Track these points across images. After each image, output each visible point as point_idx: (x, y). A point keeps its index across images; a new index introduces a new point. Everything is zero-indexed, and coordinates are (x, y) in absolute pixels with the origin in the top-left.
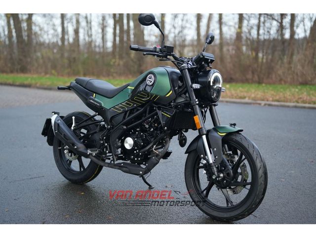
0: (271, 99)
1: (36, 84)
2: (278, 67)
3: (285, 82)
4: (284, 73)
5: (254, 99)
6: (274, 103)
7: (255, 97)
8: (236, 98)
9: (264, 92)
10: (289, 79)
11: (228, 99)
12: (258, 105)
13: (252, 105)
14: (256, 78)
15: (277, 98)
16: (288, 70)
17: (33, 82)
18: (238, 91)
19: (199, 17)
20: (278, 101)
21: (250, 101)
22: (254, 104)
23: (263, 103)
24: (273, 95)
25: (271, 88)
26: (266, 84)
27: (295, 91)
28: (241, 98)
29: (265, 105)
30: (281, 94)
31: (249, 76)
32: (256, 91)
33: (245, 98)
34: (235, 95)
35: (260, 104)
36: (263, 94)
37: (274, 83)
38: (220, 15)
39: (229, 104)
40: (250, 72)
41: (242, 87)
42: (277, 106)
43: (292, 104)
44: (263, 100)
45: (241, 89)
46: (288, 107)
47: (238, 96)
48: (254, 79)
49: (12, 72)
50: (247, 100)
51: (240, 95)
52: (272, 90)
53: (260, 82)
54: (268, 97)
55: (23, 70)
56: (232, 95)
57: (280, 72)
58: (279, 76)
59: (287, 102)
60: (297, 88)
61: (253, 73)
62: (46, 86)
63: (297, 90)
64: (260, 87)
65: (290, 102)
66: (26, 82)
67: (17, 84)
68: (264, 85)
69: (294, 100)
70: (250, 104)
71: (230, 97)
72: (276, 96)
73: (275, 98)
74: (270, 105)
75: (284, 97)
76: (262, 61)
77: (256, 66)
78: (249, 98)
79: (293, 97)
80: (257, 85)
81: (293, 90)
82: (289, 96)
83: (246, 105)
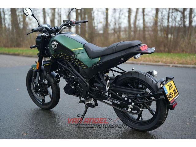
0: (177, 62)
1: (23, 53)
2: (181, 42)
3: (186, 52)
4: (185, 46)
5: (165, 63)
6: (179, 65)
7: (166, 61)
8: (153, 62)
9: (172, 58)
10: (189, 50)
11: (147, 63)
12: (167, 67)
13: (164, 67)
14: (167, 49)
15: (181, 61)
16: (188, 44)
17: (21, 52)
18: (154, 58)
19: (130, 11)
20: (182, 64)
21: (162, 64)
22: (165, 66)
23: (171, 65)
24: (178, 60)
25: (177, 56)
26: (173, 53)
27: (193, 57)
28: (156, 62)
29: (173, 66)
30: (184, 59)
31: (162, 48)
32: (166, 57)
33: (159, 62)
34: (152, 60)
35: (169, 66)
36: (171, 60)
37: (179, 53)
38: (144, 10)
39: (148, 66)
40: (163, 46)
41: (157, 55)
42: (181, 67)
43: (191, 66)
44: (171, 63)
45: (156, 56)
46: (189, 67)
47: (154, 60)
48: (165, 50)
49: (11, 47)
50: (160, 63)
51: (155, 60)
52: (177, 57)
53: (169, 52)
54: (174, 61)
55: (18, 45)
56: (150, 60)
57: (183, 46)
58: (182, 48)
59: (188, 64)
60: (195, 55)
61: (165, 46)
62: (29, 55)
63: (195, 57)
64: (169, 55)
65: (190, 64)
66: (16, 53)
67: (11, 53)
68: (172, 54)
69: (193, 63)
70: (162, 66)
71: (148, 61)
72: (180, 60)
73: (179, 62)
74: (176, 67)
75: (186, 61)
76: (171, 40)
77: (166, 41)
78: (162, 62)
79: (192, 61)
80: (167, 54)
81: (192, 56)
82: (190, 60)
83: (160, 67)
